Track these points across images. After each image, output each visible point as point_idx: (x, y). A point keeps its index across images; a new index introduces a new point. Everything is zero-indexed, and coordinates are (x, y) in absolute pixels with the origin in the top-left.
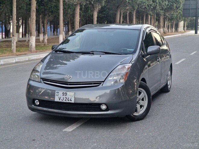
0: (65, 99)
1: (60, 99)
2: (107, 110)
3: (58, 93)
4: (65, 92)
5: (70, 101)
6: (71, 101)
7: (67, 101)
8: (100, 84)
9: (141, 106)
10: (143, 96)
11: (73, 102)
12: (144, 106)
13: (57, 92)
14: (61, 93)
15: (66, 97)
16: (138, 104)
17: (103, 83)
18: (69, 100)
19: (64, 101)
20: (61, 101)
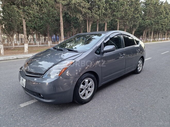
2: (43, 98)
9: (89, 92)
10: (91, 85)
12: (91, 92)
17: (43, 75)
18: (23, 85)
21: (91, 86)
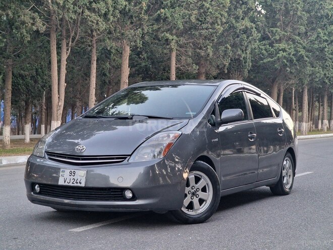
0: (72, 181)
1: (65, 182)
3: (64, 171)
4: (73, 171)
5: (79, 185)
6: (81, 183)
7: (76, 185)
8: (125, 158)
9: (201, 201)
11: (83, 185)
12: (206, 201)
13: (62, 172)
14: (67, 172)
15: (74, 177)
16: (195, 197)
17: (129, 157)
18: (77, 183)
19: (71, 184)
20: (66, 184)
21: (205, 186)
